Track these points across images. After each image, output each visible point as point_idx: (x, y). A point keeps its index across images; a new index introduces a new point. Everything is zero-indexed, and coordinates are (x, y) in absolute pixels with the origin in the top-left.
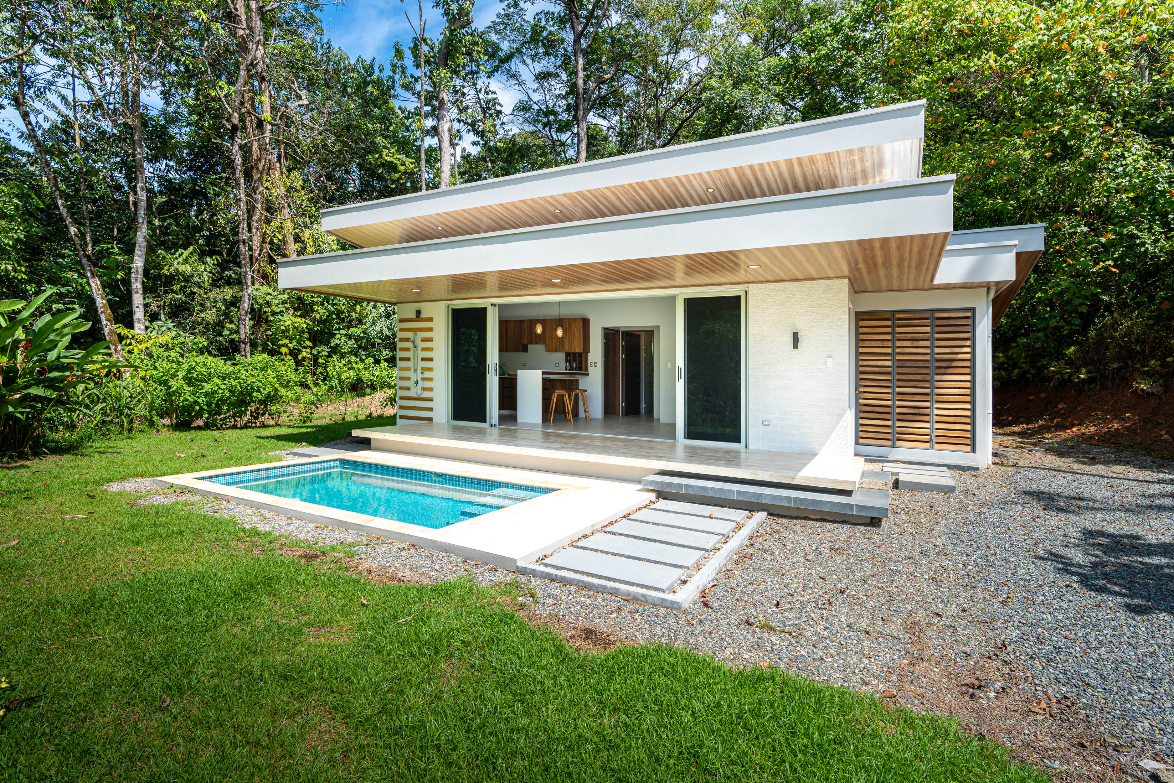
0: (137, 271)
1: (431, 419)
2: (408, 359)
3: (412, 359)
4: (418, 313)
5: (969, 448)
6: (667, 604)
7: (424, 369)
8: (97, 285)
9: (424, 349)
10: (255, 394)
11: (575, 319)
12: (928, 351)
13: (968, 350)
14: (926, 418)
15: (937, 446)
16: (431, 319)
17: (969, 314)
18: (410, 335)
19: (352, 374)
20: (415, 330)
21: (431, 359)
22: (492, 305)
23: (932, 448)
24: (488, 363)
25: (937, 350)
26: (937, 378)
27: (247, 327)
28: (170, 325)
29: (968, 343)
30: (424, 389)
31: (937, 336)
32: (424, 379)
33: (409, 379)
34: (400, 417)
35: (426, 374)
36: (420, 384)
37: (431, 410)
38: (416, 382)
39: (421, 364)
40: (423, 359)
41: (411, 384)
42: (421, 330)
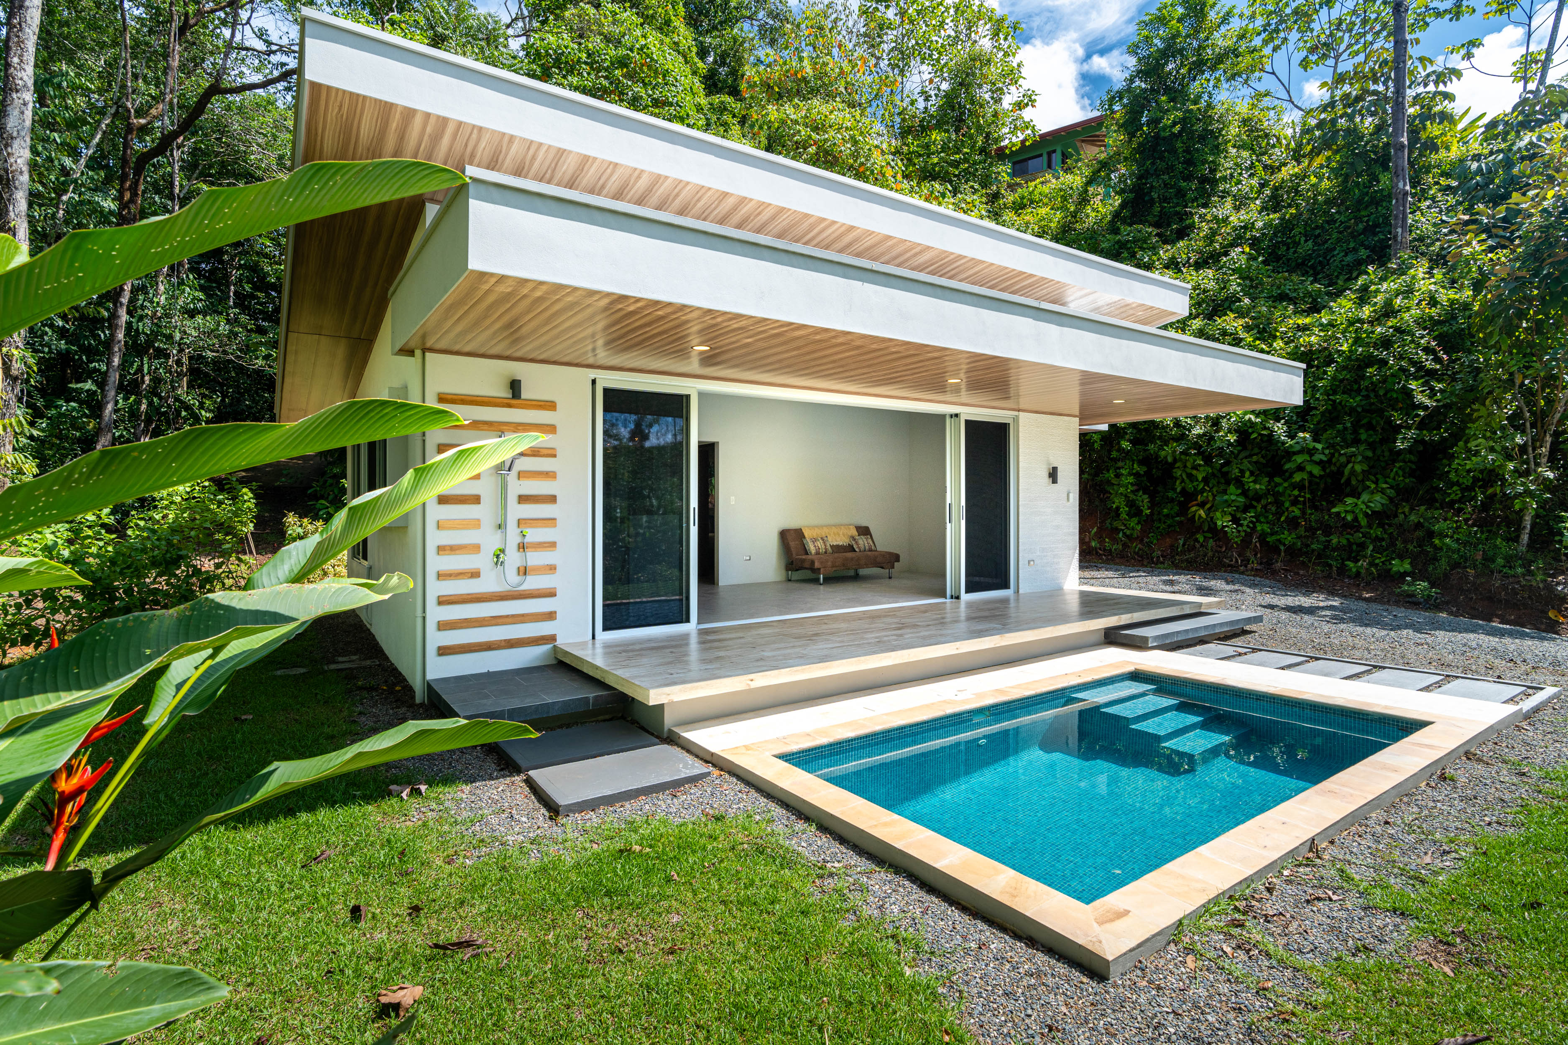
1: (549, 640)
2: (474, 499)
3: (485, 500)
4: (515, 386)
7: (528, 523)
9: (526, 475)
16: (550, 406)
20: (501, 427)
21: (548, 499)
30: (524, 571)
32: (523, 547)
33: (476, 548)
34: (443, 651)
35: (534, 535)
36: (513, 559)
37: (551, 616)
38: (498, 557)
39: (517, 511)
40: (523, 499)
41: (482, 561)
42: (518, 427)
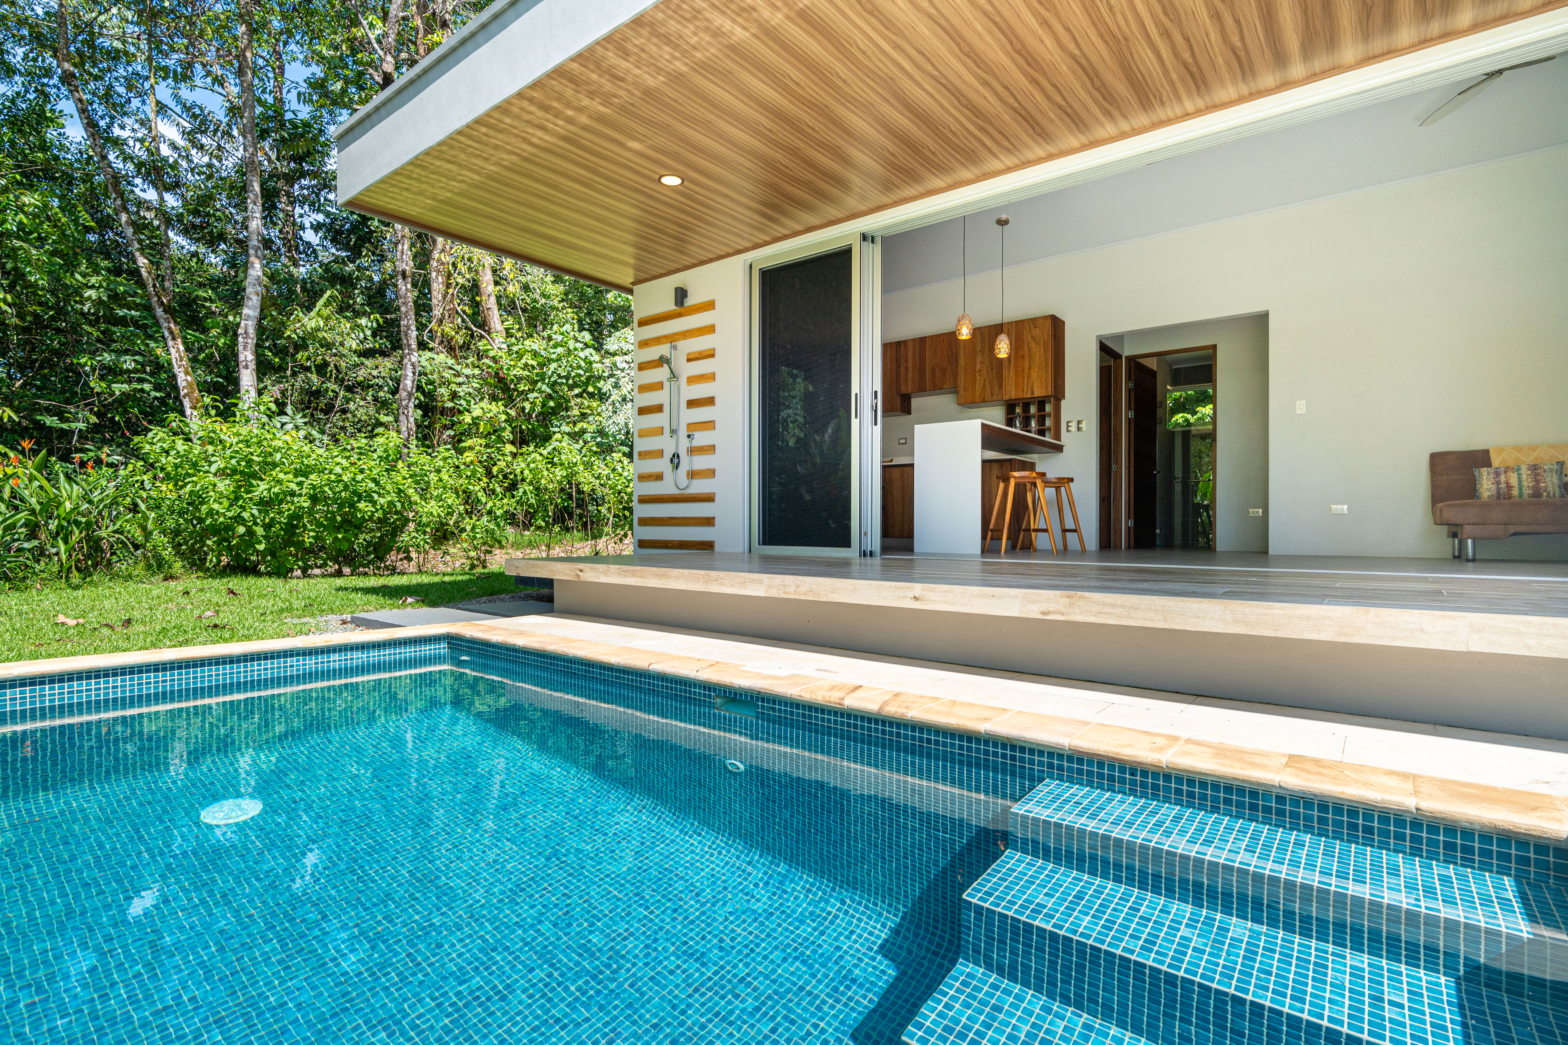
0: (246, 333)
1: (708, 543)
2: (659, 409)
3: (666, 408)
4: (681, 294)
7: (694, 427)
8: (178, 350)
9: (692, 380)
10: (362, 505)
11: (1034, 320)
16: (709, 306)
18: (663, 350)
19: (559, 473)
20: (672, 339)
21: (710, 401)
22: (864, 237)
24: (855, 389)
27: (412, 420)
28: (300, 421)
30: (693, 475)
32: (692, 451)
33: (660, 453)
34: (641, 544)
35: (698, 439)
36: (685, 463)
37: (710, 521)
38: (675, 460)
39: (686, 416)
40: (691, 403)
41: (664, 465)
42: (686, 334)
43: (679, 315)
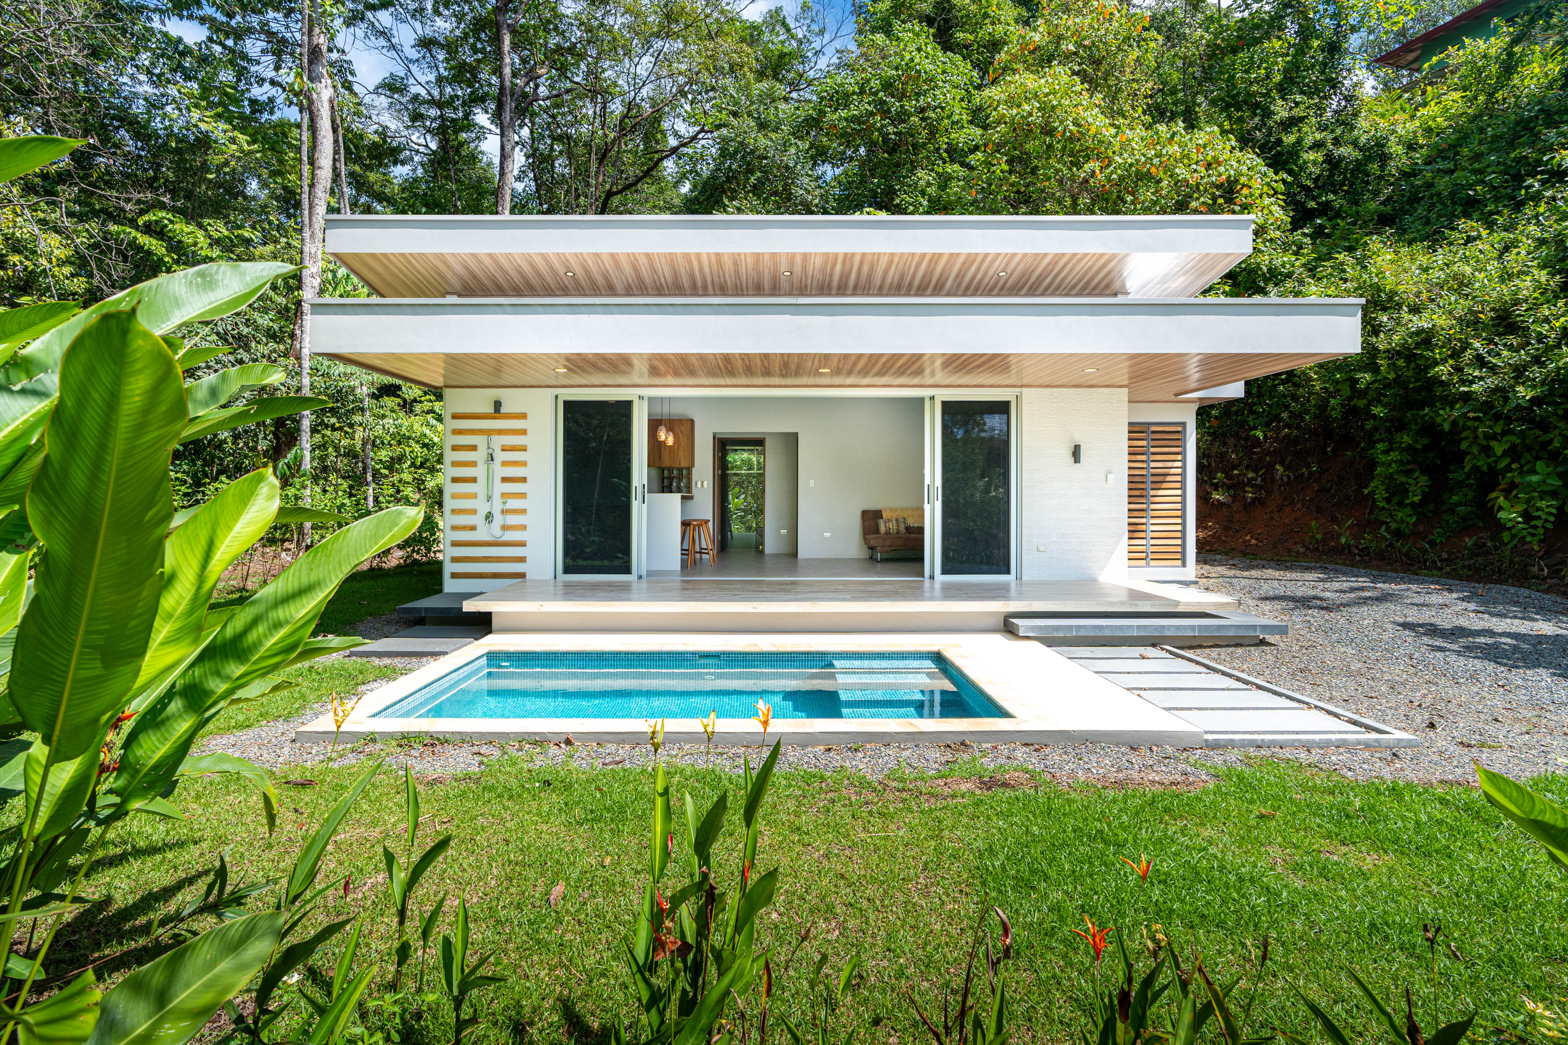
1: (522, 575)
2: (475, 480)
3: (481, 481)
4: (498, 405)
5: (1179, 563)
6: (1402, 744)
7: (507, 495)
9: (507, 463)
11: (681, 420)
12: (1144, 465)
13: (1179, 464)
14: (1142, 535)
15: (1152, 563)
17: (1180, 429)
18: (478, 440)
20: (488, 433)
21: (522, 480)
22: (642, 397)
23: (1148, 565)
24: (634, 484)
25: (1153, 465)
26: (1152, 493)
29: (1179, 457)
30: (504, 528)
31: (1153, 450)
32: (504, 512)
33: (474, 512)
34: (454, 576)
35: (512, 504)
36: (498, 520)
37: (522, 560)
38: (489, 517)
39: (501, 488)
40: (505, 480)
41: (478, 520)
42: (500, 432)
43: (495, 418)
